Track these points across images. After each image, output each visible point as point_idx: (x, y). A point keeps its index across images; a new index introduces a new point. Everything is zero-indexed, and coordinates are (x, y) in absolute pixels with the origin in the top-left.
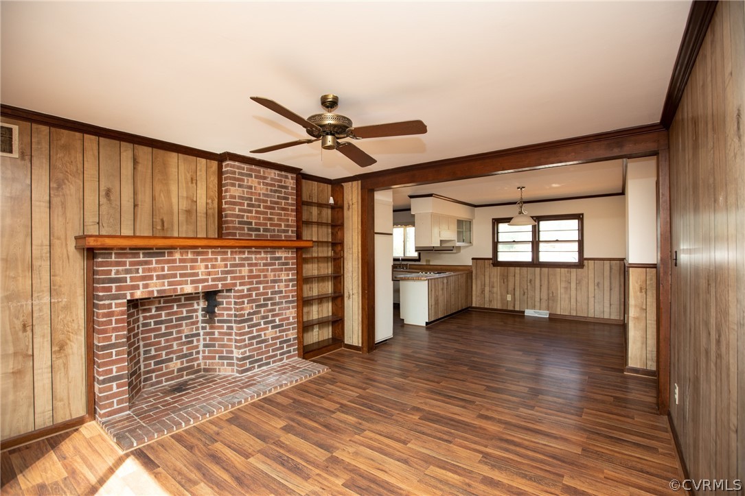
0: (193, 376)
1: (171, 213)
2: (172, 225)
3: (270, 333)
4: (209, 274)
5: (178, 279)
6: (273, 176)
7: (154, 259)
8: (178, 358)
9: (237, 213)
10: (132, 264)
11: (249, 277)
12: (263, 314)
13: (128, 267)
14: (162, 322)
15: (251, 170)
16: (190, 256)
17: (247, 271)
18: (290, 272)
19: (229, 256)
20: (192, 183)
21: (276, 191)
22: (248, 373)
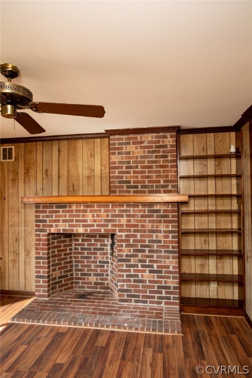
0: (103, 291)
1: (79, 179)
2: (79, 187)
3: (147, 276)
4: (95, 221)
5: (74, 223)
6: (150, 139)
7: (61, 210)
8: (95, 275)
9: (117, 175)
10: (50, 212)
11: (127, 226)
12: (140, 258)
13: (48, 214)
14: (85, 249)
15: (129, 139)
16: (82, 208)
17: (125, 221)
18: (170, 224)
19: (110, 208)
20: (91, 157)
21: (153, 152)
22: (126, 303)
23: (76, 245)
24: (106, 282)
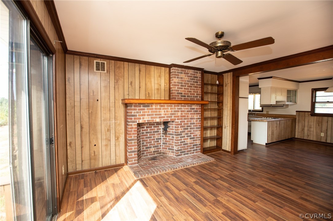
0: (159, 155)
1: (152, 90)
2: (152, 95)
3: (189, 141)
4: (165, 114)
5: (154, 116)
6: (191, 72)
7: (146, 108)
8: (154, 147)
9: (176, 89)
10: (139, 110)
11: (181, 116)
12: (186, 132)
13: (137, 111)
14: (148, 133)
15: (182, 70)
16: (158, 107)
17: (180, 114)
18: (198, 115)
19: (173, 107)
20: (159, 77)
21: (192, 79)
22: (180, 157)
24: (160, 150)
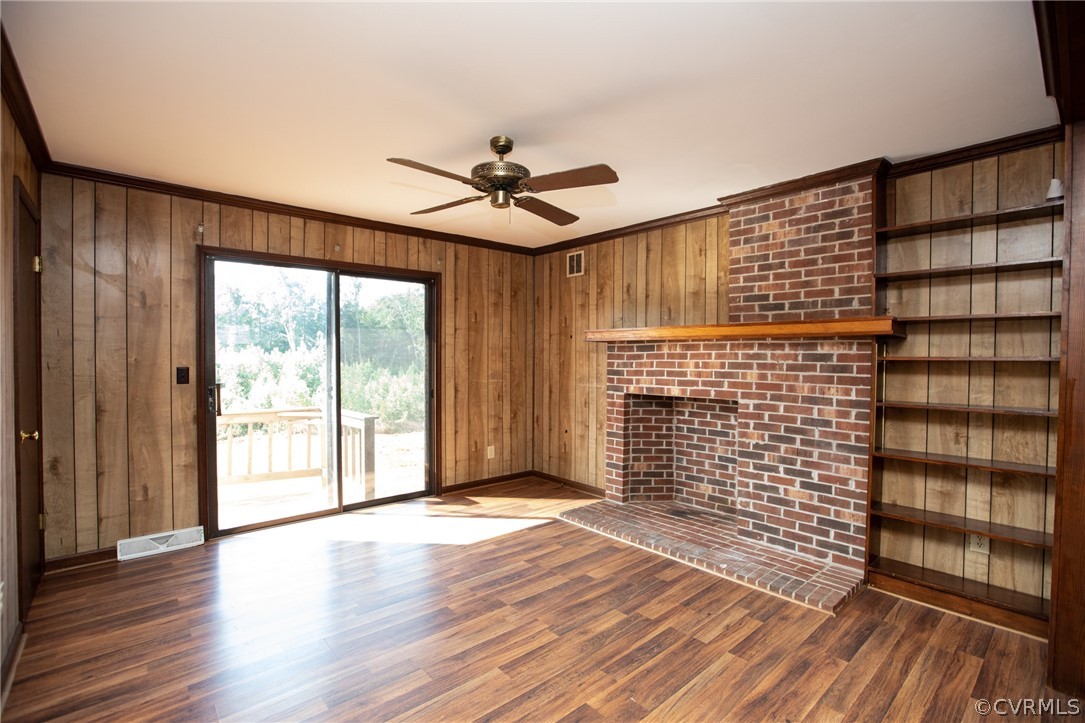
0: (725, 514)
1: (679, 300)
2: (679, 314)
3: (796, 492)
4: (699, 375)
5: (665, 377)
7: (645, 353)
8: (710, 482)
9: (742, 284)
10: (629, 357)
11: (759, 386)
12: (782, 454)
13: (625, 360)
14: (694, 431)
15: (767, 208)
16: (679, 351)
17: (755, 376)
18: (854, 388)
19: (728, 351)
20: (701, 255)
21: (817, 229)
22: (751, 540)
23: (679, 421)
24: (730, 499)
